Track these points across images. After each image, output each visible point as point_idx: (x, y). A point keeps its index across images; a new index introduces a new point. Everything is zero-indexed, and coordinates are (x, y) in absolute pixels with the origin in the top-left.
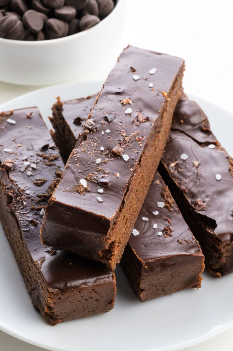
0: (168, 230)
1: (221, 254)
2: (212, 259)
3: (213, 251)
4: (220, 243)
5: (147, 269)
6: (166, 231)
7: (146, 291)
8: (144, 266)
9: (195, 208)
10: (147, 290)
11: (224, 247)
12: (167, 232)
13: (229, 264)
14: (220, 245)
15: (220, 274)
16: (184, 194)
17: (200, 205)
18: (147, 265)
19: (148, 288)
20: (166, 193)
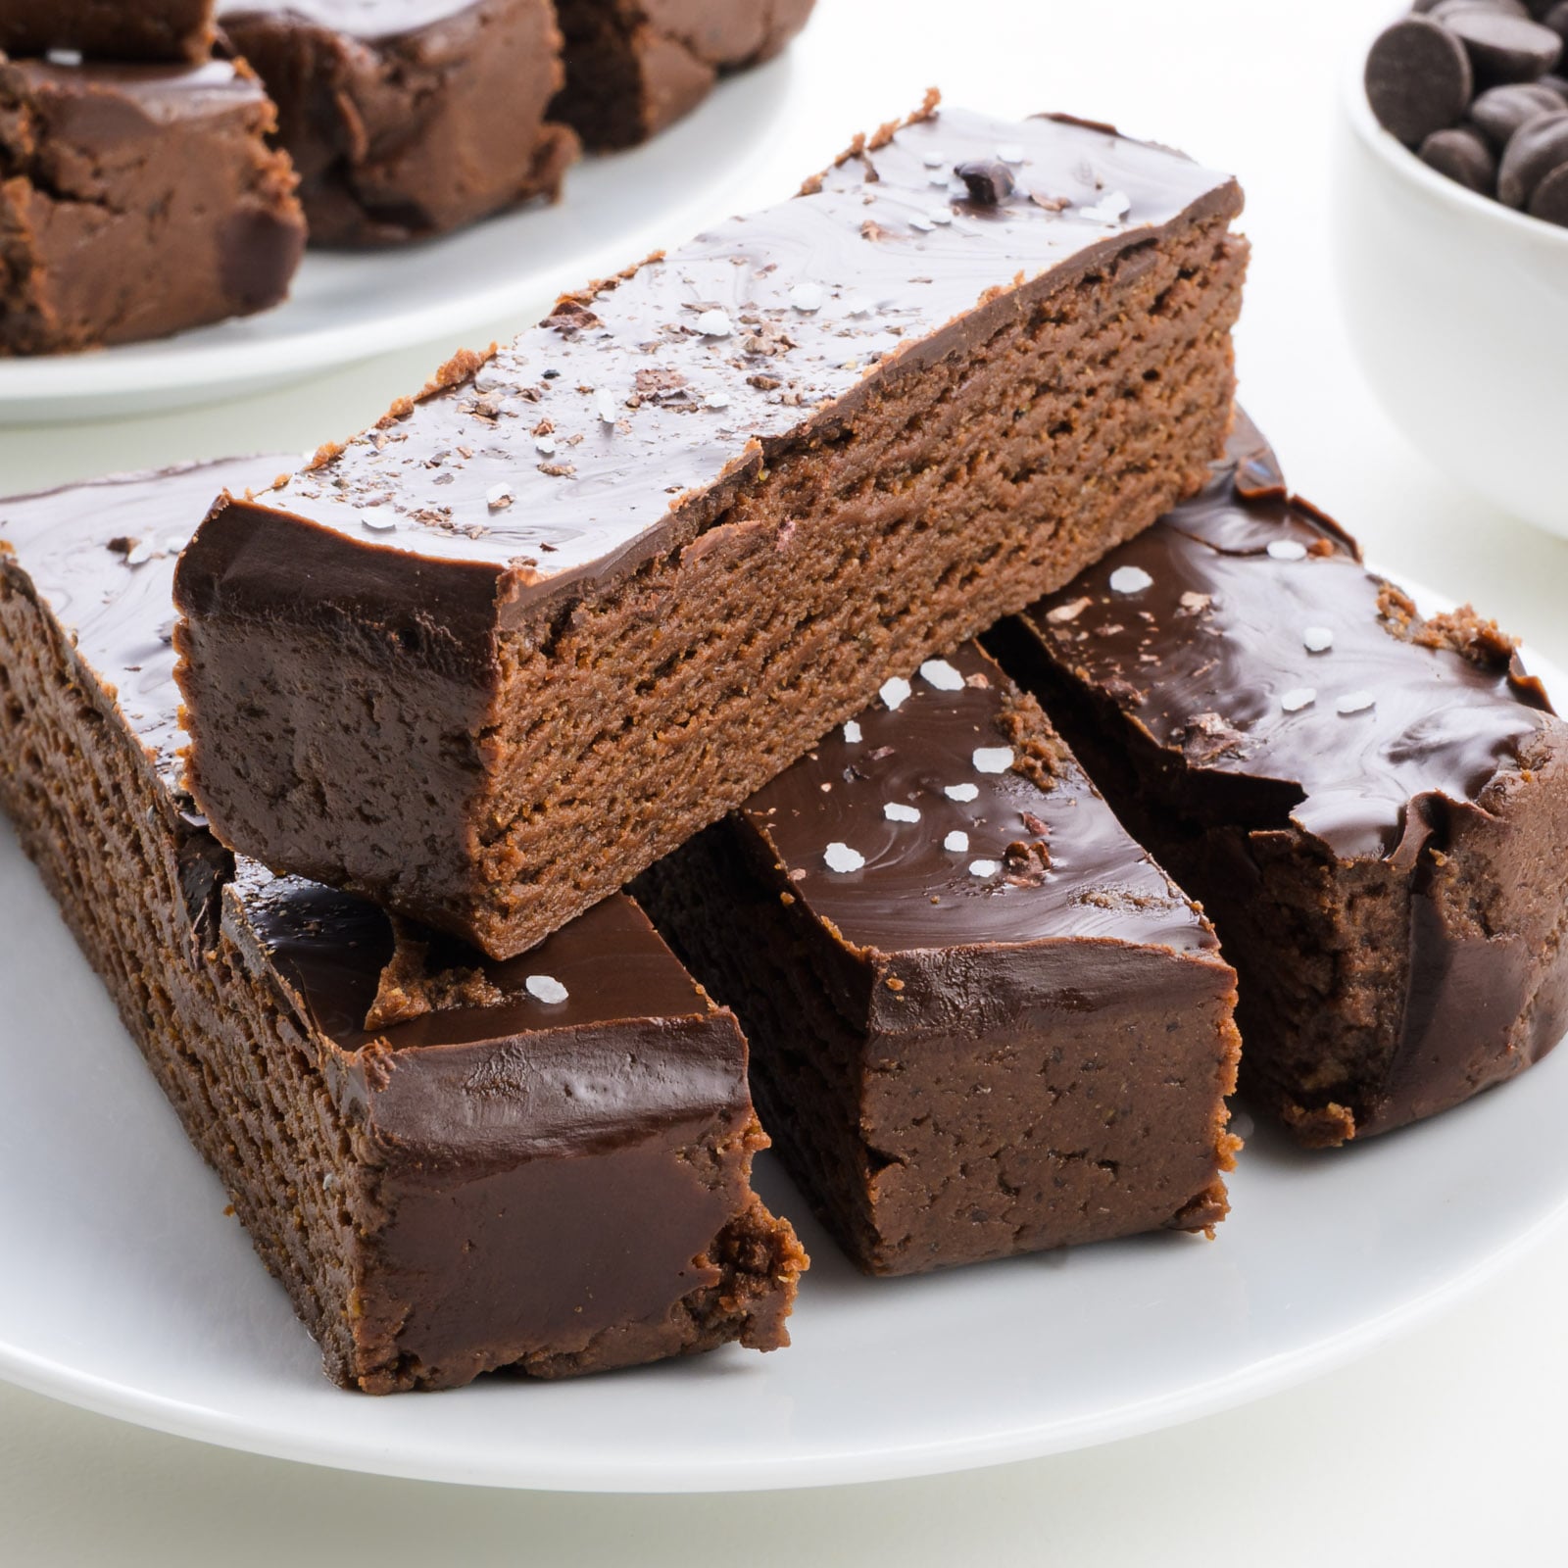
0: (1032, 854)
1: (1338, 960)
2: (1296, 1019)
3: (1295, 952)
4: (1325, 868)
5: (901, 998)
6: (1020, 860)
7: (899, 1166)
8: (887, 976)
9: (1187, 750)
10: (907, 1159)
11: (1351, 905)
12: (1025, 863)
13: (1397, 1033)
14: (1328, 883)
15: (1349, 1109)
16: (1127, 713)
17: (1211, 736)
18: (900, 977)
19: (910, 1148)
20: (1027, 715)
